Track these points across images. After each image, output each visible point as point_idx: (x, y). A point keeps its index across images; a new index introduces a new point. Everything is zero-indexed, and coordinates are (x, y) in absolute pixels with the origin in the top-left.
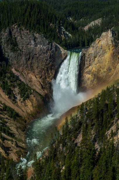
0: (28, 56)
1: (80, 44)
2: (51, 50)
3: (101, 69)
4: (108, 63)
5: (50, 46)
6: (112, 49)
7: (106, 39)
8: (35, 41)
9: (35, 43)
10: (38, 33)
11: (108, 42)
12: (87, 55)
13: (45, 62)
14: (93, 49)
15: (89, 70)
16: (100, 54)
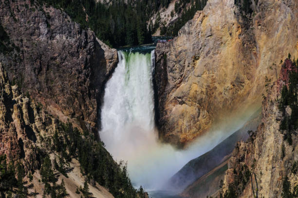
0: (39, 64)
1: (128, 38)
2: (85, 47)
3: (216, 85)
4: (233, 69)
5: (83, 37)
6: (238, 33)
7: (219, 12)
8: (48, 26)
9: (49, 31)
10: (51, 4)
11: (226, 16)
12: (172, 57)
13: (77, 76)
14: (188, 40)
15: (182, 92)
16: (207, 49)
